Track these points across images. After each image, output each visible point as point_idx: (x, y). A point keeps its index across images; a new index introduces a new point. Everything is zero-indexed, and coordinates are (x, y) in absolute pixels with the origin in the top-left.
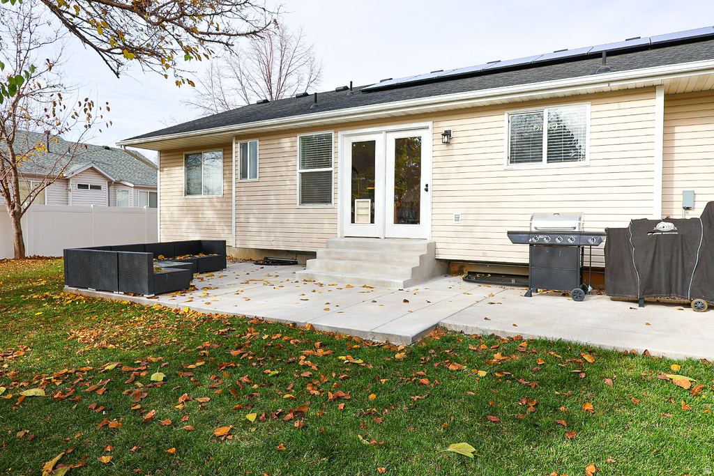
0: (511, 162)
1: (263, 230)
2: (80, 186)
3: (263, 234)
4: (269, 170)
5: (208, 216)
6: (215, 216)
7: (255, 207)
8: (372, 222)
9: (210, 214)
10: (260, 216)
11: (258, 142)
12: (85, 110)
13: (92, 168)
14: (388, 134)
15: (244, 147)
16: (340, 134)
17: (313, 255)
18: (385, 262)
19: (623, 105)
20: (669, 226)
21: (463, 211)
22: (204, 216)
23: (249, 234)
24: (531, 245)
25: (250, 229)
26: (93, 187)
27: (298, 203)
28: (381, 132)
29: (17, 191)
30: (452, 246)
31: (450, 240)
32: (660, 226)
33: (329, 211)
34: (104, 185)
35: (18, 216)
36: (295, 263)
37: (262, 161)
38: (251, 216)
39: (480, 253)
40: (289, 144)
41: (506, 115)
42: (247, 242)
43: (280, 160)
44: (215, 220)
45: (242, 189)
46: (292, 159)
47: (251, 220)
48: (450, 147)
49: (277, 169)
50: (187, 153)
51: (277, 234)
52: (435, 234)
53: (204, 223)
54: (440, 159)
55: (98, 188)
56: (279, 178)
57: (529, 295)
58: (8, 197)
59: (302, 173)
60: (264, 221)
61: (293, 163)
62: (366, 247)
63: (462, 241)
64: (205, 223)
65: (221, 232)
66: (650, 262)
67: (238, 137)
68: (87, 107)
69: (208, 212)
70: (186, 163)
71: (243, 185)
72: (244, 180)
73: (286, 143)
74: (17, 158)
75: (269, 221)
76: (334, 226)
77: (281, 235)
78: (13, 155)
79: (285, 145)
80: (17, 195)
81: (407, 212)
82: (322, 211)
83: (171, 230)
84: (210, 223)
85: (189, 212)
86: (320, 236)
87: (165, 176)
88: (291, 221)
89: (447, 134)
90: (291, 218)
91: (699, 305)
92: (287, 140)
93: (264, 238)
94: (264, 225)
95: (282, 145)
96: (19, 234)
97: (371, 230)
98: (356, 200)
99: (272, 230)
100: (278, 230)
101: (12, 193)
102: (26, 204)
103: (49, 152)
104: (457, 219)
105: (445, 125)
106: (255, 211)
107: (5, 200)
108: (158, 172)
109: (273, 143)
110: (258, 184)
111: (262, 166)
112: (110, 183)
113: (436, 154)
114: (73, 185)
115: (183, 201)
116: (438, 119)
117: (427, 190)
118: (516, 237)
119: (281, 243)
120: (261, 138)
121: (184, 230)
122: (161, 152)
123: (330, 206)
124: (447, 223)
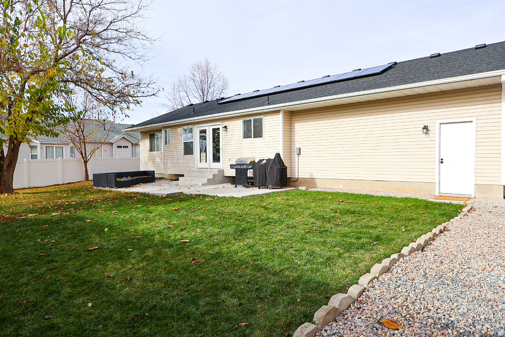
0: (244, 138)
2: (118, 147)
3: (172, 168)
7: (170, 157)
8: (206, 162)
11: (170, 130)
12: (113, 115)
13: (124, 137)
14: (210, 127)
15: (166, 131)
16: (195, 126)
17: (183, 176)
18: (203, 177)
19: (273, 117)
20: (265, 162)
21: (231, 157)
22: (156, 161)
23: (168, 168)
24: (236, 169)
25: (168, 166)
26: (124, 147)
27: (183, 154)
28: (208, 126)
29: (85, 152)
30: (228, 171)
31: (228, 168)
33: (193, 158)
34: (130, 145)
35: (86, 162)
37: (171, 137)
38: (169, 160)
40: (180, 131)
41: (242, 120)
43: (177, 137)
45: (166, 149)
47: (168, 162)
48: (226, 132)
49: (176, 141)
50: (150, 134)
52: (223, 166)
53: (156, 164)
54: (224, 137)
55: (127, 147)
56: (177, 145)
57: (236, 187)
58: (82, 155)
59: (184, 143)
61: (181, 138)
62: (201, 172)
67: (164, 128)
68: (114, 113)
70: (150, 139)
71: (166, 147)
74: (85, 138)
75: (174, 162)
76: (193, 164)
78: (84, 137)
79: (178, 131)
80: (85, 154)
81: (216, 159)
82: (189, 158)
83: (145, 167)
84: (158, 164)
85: (151, 159)
86: (190, 168)
89: (226, 127)
90: (181, 161)
92: (179, 129)
93: (173, 170)
94: (172, 164)
96: (86, 170)
97: (206, 165)
98: (201, 153)
101: (83, 152)
102: (89, 157)
103: (104, 130)
105: (226, 123)
107: (81, 156)
109: (174, 130)
110: (170, 147)
111: (171, 139)
112: (132, 144)
113: (224, 134)
114: (115, 146)
115: (149, 154)
118: (232, 166)
120: (171, 128)
122: (141, 133)
123: (192, 156)
124: (227, 162)
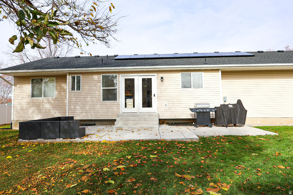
0: (182, 88)
1: (83, 112)
4: (87, 87)
5: (47, 107)
6: (50, 107)
7: (79, 102)
8: (134, 107)
9: (47, 106)
10: (83, 106)
11: (81, 76)
14: (139, 77)
15: (73, 78)
16: (120, 75)
18: (147, 120)
19: (212, 73)
20: (231, 106)
21: (168, 103)
22: (44, 107)
23: (76, 114)
25: (77, 111)
27: (101, 100)
28: (137, 76)
30: (164, 114)
31: (164, 112)
32: (229, 106)
33: (116, 103)
36: (95, 125)
37: (83, 84)
38: (78, 106)
39: (174, 116)
40: (97, 78)
41: (180, 73)
43: (92, 84)
44: (50, 108)
45: (73, 95)
46: (99, 83)
47: (77, 108)
48: (163, 82)
49: (91, 87)
50: (33, 78)
51: (92, 113)
52: (159, 110)
53: (43, 110)
54: (159, 86)
56: (92, 91)
57: (197, 127)
59: (103, 89)
60: (84, 108)
61: (99, 85)
63: (168, 112)
64: (45, 110)
65: (54, 113)
66: (229, 115)
67: (71, 73)
69: (46, 105)
70: (32, 83)
72: (73, 91)
75: (87, 108)
76: (118, 109)
77: (93, 113)
82: (113, 103)
83: (22, 114)
84: (47, 110)
85: (34, 105)
86: (112, 113)
87: (18, 88)
88: (98, 108)
89: (162, 78)
90: (98, 106)
91: (240, 125)
92: (96, 76)
93: (84, 115)
94: (84, 110)
95: (94, 78)
97: (134, 110)
98: (127, 99)
99: (88, 111)
100: (92, 111)
104: (166, 105)
105: (161, 75)
106: (79, 104)
108: (13, 87)
109: (87, 77)
110: (81, 93)
111: (83, 86)
113: (158, 84)
115: (30, 100)
116: (159, 73)
117: (154, 96)
118: (192, 110)
119: (93, 117)
120: (83, 75)
121: (30, 114)
122: (15, 77)
123: (116, 101)
124: (163, 107)
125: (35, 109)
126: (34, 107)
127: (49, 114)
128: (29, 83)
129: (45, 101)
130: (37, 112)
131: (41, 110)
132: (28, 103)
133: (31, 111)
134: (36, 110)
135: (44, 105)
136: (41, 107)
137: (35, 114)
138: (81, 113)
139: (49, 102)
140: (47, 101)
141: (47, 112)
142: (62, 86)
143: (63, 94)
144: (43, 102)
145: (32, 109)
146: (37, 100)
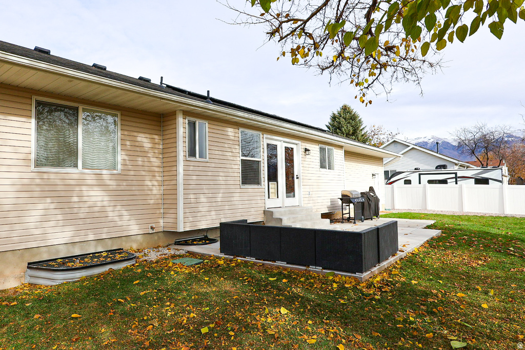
1: (213, 209)
3: (213, 213)
4: (216, 152)
5: (94, 199)
6: (106, 198)
7: (204, 187)
8: (278, 197)
9: (96, 197)
11: (207, 124)
15: (192, 126)
16: (265, 136)
20: (373, 194)
21: (310, 190)
22: (85, 199)
25: (200, 209)
28: (280, 141)
32: (371, 194)
33: (261, 191)
37: (210, 143)
38: (202, 196)
40: (233, 134)
41: (319, 146)
42: (198, 223)
43: (226, 146)
44: (105, 203)
45: (191, 168)
46: (236, 147)
47: (202, 200)
49: (225, 153)
50: (40, 99)
51: (226, 212)
53: (82, 210)
54: (303, 162)
56: (225, 162)
60: (213, 200)
61: (237, 150)
65: (117, 219)
69: (91, 193)
71: (192, 164)
72: (192, 159)
73: (230, 131)
76: (263, 201)
77: (229, 212)
79: (230, 134)
81: (290, 189)
84: (96, 209)
85: (47, 194)
88: (237, 199)
89: (308, 150)
92: (232, 129)
93: (214, 217)
95: (227, 133)
98: (270, 183)
100: (227, 208)
104: (309, 194)
106: (206, 191)
113: (302, 159)
116: (302, 141)
117: (297, 178)
121: (32, 225)
124: (307, 196)
125: (52, 206)
126: (49, 200)
127: (103, 220)
128: (28, 113)
129: (89, 182)
130: (60, 217)
131: (75, 210)
132: (26, 188)
133: (34, 215)
134: (57, 212)
135: (85, 193)
136: (75, 199)
137: (52, 224)
138: (207, 213)
139: (101, 185)
140: (94, 182)
141: (97, 215)
142: (139, 139)
143: (140, 163)
144: (81, 183)
145: (40, 206)
146: (60, 176)
